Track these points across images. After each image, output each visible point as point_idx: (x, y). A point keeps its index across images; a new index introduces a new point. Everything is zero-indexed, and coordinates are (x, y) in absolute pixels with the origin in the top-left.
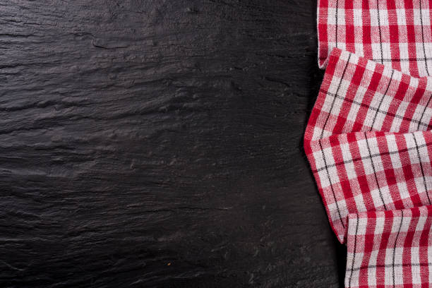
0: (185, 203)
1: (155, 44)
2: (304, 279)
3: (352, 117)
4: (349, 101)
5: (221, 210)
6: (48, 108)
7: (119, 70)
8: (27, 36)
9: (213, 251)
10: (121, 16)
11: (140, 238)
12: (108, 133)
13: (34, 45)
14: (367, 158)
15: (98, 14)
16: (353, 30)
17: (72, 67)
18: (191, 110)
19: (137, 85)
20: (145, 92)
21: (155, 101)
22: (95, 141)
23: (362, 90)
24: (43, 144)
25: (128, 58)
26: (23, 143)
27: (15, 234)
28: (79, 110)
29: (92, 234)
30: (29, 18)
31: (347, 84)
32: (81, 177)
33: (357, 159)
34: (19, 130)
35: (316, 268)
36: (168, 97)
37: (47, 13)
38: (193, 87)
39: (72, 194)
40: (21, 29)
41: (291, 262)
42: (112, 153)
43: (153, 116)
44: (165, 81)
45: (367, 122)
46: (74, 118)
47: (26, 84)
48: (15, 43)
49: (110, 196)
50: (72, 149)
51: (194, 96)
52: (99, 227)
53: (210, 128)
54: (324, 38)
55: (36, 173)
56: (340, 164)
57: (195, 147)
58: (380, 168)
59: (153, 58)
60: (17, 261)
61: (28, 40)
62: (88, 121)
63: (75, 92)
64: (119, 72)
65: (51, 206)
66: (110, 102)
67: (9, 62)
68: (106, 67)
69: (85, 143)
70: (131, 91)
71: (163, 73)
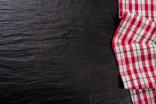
0: (67, 71)
1: (58, 14)
2: (109, 99)
3: (129, 36)
4: (129, 30)
5: (80, 74)
6: (18, 36)
7: (44, 23)
8: (11, 10)
9: (77, 89)
10: (46, 3)
11: (50, 84)
12: (40, 46)
13: (14, 13)
14: (135, 50)
15: (37, 3)
16: (132, 5)
17: (27, 22)
18: (70, 38)
19: (51, 28)
20: (54, 31)
21: (57, 34)
22: (35, 48)
23: (134, 27)
24: (16, 49)
25: (48, 19)
26: (9, 49)
27: (6, 81)
28: (29, 37)
29: (34, 82)
30: (12, 4)
31: (129, 24)
32: (30, 61)
33: (131, 51)
34: (8, 44)
35: (114, 95)
36: (62, 33)
37: (19, 2)
38: (71, 30)
39: (27, 67)
40: (9, 7)
41: (105, 93)
42: (41, 53)
43: (56, 40)
44: (61, 27)
45: (134, 38)
46: (28, 40)
47: (11, 27)
48: (7, 12)
49: (40, 68)
50: (27, 51)
51: (71, 33)
52: (36, 79)
53: (77, 44)
54: (121, 8)
55: (14, 60)
56: (125, 52)
57: (71, 51)
58: (140, 55)
59: (57, 19)
60: (6, 91)
61: (12, 11)
62: (33, 41)
63: (28, 30)
64: (44, 24)
65: (19, 72)
66: (41, 34)
67: (5, 19)
68: (39, 22)
69: (32, 49)
70: (49, 30)
71: (60, 24)
